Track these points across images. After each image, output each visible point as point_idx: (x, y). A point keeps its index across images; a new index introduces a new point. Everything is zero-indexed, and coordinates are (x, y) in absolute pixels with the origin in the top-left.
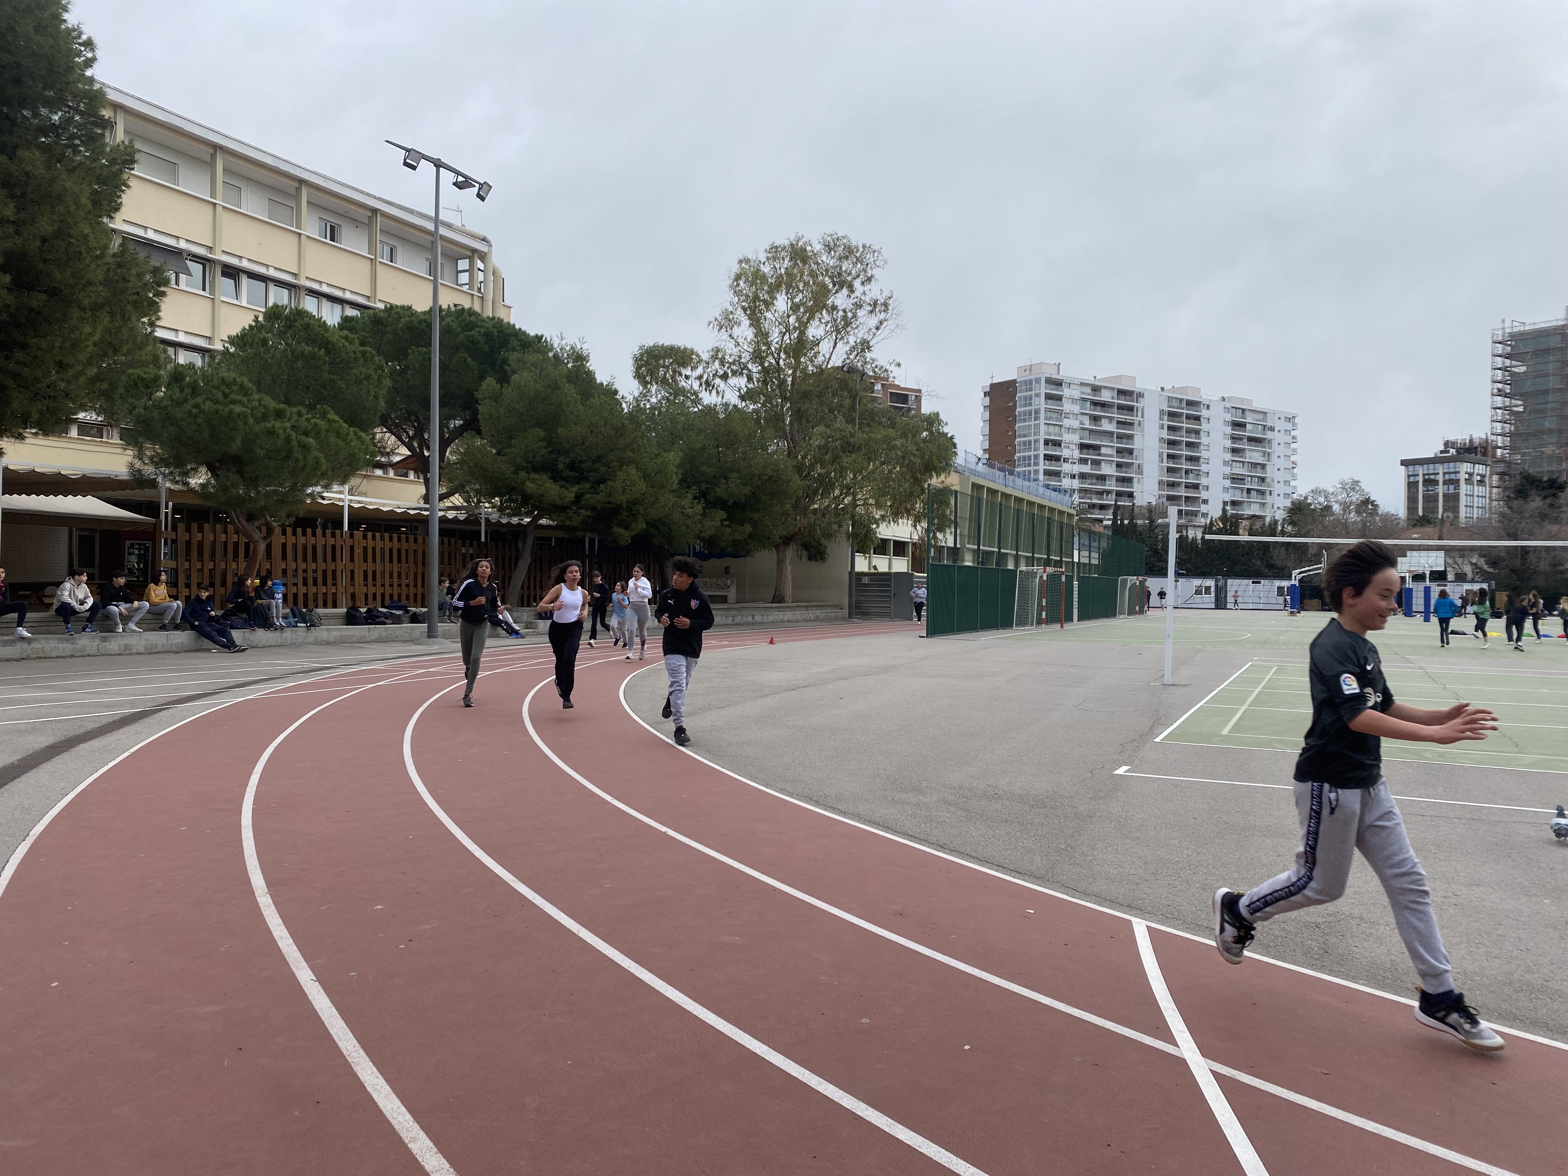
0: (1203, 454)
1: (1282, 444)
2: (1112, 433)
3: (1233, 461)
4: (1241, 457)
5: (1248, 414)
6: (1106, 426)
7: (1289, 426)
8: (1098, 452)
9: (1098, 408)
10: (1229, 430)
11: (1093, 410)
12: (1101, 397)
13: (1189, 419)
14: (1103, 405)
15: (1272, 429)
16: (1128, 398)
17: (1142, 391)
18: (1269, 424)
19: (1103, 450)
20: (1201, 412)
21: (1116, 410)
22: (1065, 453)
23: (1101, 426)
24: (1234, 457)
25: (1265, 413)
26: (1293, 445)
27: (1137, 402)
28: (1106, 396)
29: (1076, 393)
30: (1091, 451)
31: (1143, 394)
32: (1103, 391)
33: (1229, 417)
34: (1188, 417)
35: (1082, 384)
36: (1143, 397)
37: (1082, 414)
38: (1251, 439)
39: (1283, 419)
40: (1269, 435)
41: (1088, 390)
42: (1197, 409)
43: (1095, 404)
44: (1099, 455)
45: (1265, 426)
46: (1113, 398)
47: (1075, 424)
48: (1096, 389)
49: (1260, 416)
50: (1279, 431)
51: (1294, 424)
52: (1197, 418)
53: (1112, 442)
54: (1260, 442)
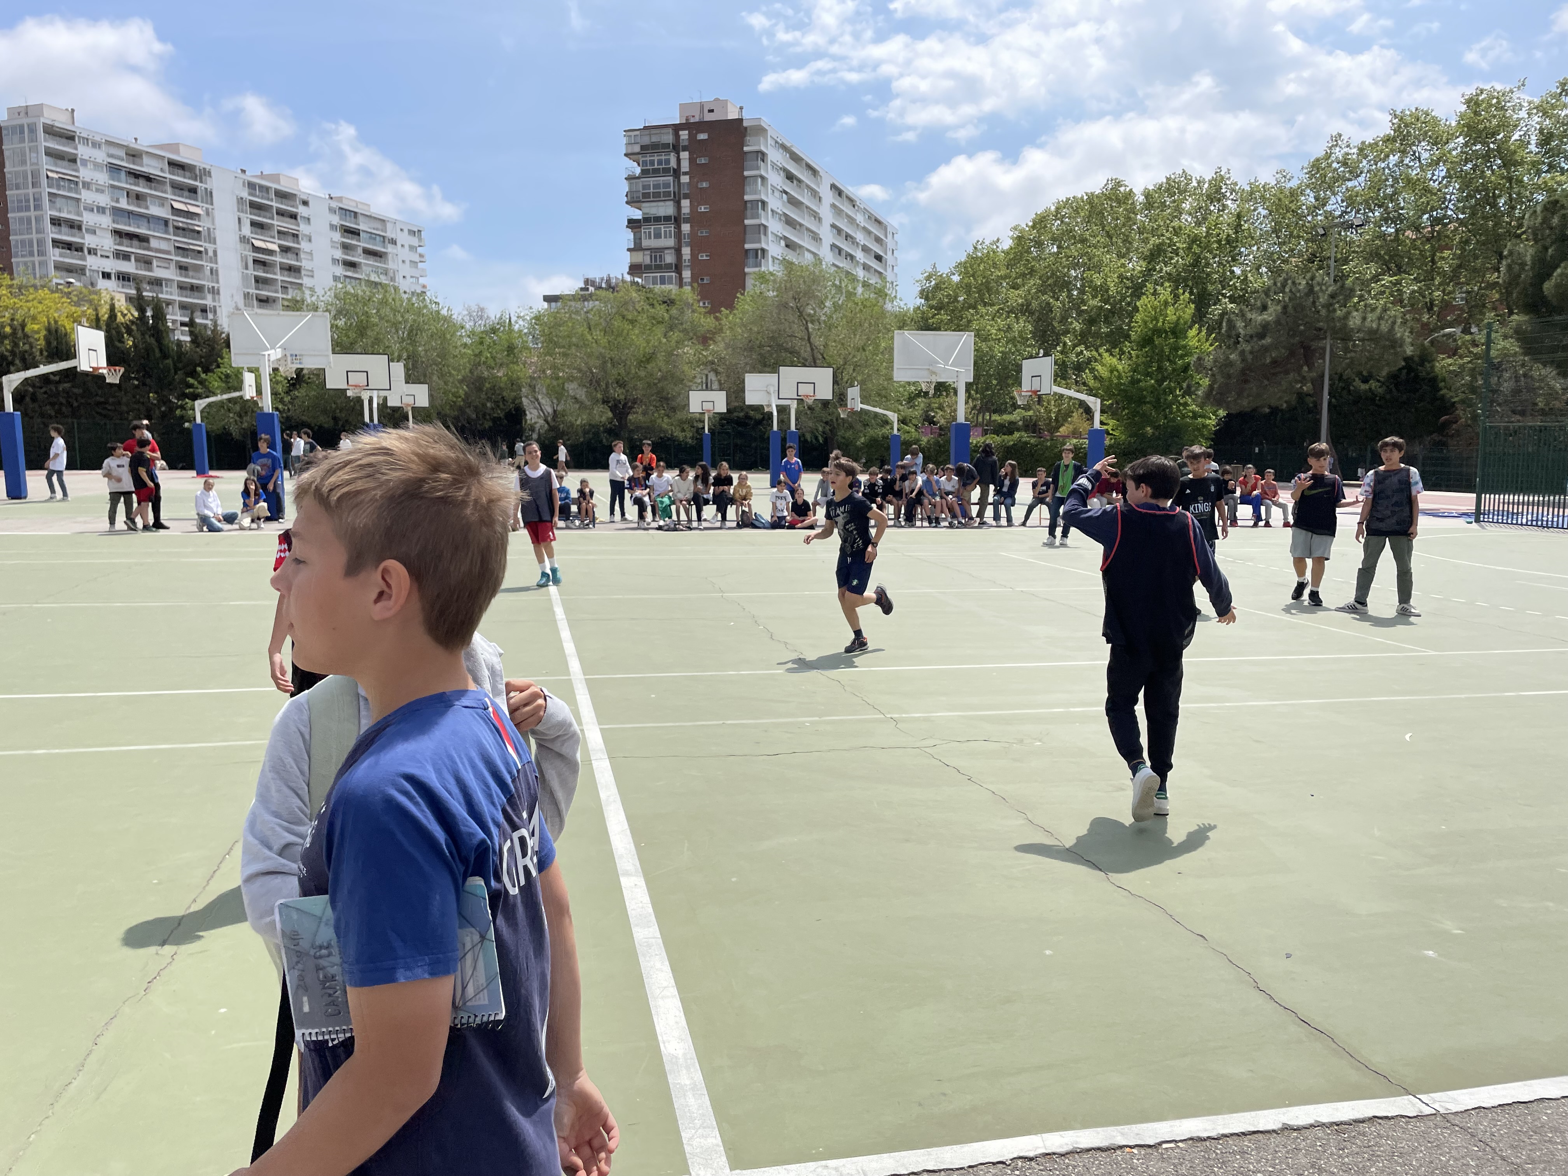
0: (305, 264)
1: (408, 262)
2: (166, 222)
3: (346, 277)
4: (357, 272)
5: (361, 218)
6: (155, 210)
7: (414, 241)
8: (145, 244)
9: (142, 181)
10: (337, 236)
11: (130, 184)
12: (142, 166)
13: (283, 215)
14: (148, 179)
15: (393, 242)
16: (188, 174)
17: (208, 167)
18: (389, 234)
19: (154, 243)
20: (297, 208)
21: (169, 189)
22: (89, 241)
23: (147, 208)
24: (346, 271)
25: (384, 221)
26: (420, 265)
27: (201, 182)
28: (149, 167)
29: (100, 156)
30: (135, 242)
31: (209, 172)
32: (146, 159)
33: (336, 220)
34: (281, 213)
35: (109, 143)
36: (210, 176)
37: (113, 186)
38: (368, 252)
39: (406, 231)
40: (390, 249)
41: (122, 153)
42: (292, 203)
43: (136, 176)
44: (149, 249)
45: (384, 237)
46: (162, 170)
47: (104, 200)
48: (134, 155)
49: (378, 225)
50: (402, 246)
51: (420, 239)
52: (294, 216)
53: (167, 232)
54: (381, 257)
